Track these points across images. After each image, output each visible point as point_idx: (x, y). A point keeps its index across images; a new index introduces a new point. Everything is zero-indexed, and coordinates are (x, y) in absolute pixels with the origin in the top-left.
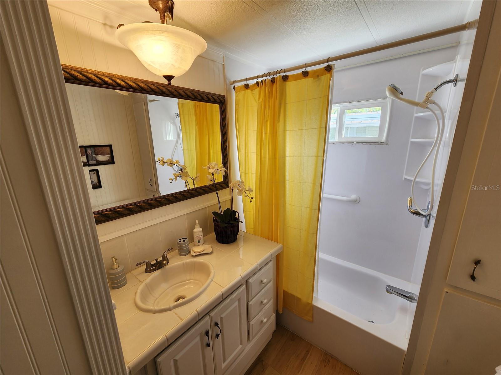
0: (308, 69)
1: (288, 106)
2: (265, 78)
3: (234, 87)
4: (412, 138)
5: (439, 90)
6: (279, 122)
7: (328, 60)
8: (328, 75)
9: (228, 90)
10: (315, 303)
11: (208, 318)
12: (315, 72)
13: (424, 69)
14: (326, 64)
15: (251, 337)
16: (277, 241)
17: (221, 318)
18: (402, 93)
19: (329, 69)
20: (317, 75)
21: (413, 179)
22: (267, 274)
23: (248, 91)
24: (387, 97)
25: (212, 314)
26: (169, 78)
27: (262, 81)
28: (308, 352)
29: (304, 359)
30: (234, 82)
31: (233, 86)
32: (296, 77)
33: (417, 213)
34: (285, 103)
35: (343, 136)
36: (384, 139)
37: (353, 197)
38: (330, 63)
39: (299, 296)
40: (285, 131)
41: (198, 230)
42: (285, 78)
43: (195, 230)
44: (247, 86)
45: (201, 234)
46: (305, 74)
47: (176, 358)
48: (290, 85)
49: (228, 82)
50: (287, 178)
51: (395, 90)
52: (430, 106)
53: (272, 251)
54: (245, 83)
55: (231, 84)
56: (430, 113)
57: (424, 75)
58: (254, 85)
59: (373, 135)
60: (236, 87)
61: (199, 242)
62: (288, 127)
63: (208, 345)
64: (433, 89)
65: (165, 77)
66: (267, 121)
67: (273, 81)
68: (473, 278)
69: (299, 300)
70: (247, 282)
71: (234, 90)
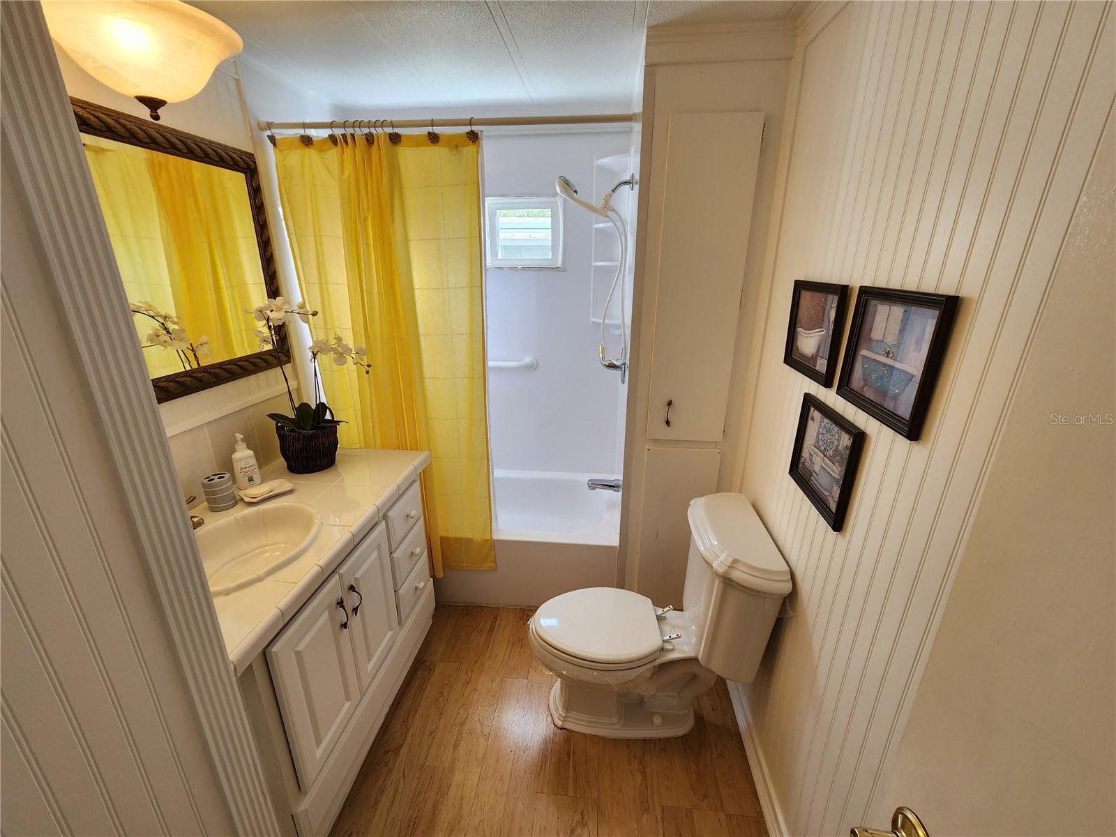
0: (437, 130)
1: (408, 193)
2: (349, 131)
3: (272, 139)
4: (596, 261)
5: (617, 192)
6: (393, 221)
7: (471, 122)
8: (472, 147)
9: (256, 141)
10: (495, 537)
11: (336, 578)
12: (451, 138)
13: (599, 158)
14: (468, 129)
15: (403, 617)
16: (415, 448)
17: (357, 579)
18: (576, 192)
19: (473, 137)
20: (455, 144)
21: (601, 321)
22: (412, 504)
23: (311, 153)
24: (556, 195)
25: (343, 570)
26: (154, 104)
27: (344, 136)
28: (495, 619)
29: (491, 630)
30: (270, 126)
31: (269, 133)
32: (416, 142)
33: (612, 366)
34: (401, 188)
35: (500, 257)
36: (559, 263)
37: (527, 360)
38: (475, 128)
39: (468, 535)
40: (406, 240)
41: (244, 456)
42: (395, 139)
43: (236, 456)
44: (307, 141)
45: (253, 461)
46: (434, 138)
47: (299, 648)
48: (406, 154)
49: (254, 125)
50: (421, 330)
51: (566, 184)
52: (609, 213)
53: (416, 462)
54: (301, 132)
55: (262, 129)
56: (611, 224)
57: (599, 167)
58: (325, 140)
59: (544, 256)
60: (277, 137)
61: (251, 479)
62: (412, 234)
63: (345, 626)
64: (610, 191)
65: (142, 99)
66: (366, 219)
67: (370, 139)
68: (668, 423)
69: (469, 541)
70: (385, 517)
71: (275, 145)
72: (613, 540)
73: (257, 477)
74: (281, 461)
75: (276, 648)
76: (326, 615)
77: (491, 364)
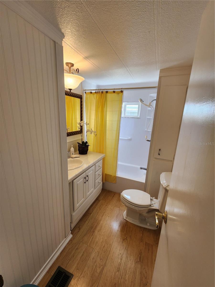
0: (115, 90)
1: (108, 102)
2: (99, 91)
3: (85, 92)
4: (147, 117)
6: (104, 107)
7: (122, 89)
8: (121, 94)
9: (83, 93)
10: (117, 176)
13: (150, 94)
14: (121, 90)
15: (95, 187)
16: (103, 153)
17: (88, 175)
18: (143, 102)
19: (122, 92)
20: (118, 93)
21: (147, 130)
22: (100, 164)
23: (92, 95)
24: (139, 102)
25: (86, 172)
27: (98, 92)
28: (115, 195)
29: (113, 196)
30: (85, 90)
31: (85, 91)
32: (111, 93)
33: (148, 141)
34: (107, 101)
35: (126, 115)
36: (139, 117)
37: (129, 138)
38: (122, 90)
39: (111, 174)
40: (106, 111)
41: (72, 149)
42: (107, 92)
43: (71, 149)
44: (91, 93)
45: (74, 151)
46: (114, 92)
47: (78, 183)
48: (109, 95)
49: (83, 90)
50: (107, 129)
51: (141, 100)
52: (151, 106)
53: (102, 156)
54: (90, 91)
55: (84, 91)
56: (151, 109)
57: (150, 96)
58: (94, 93)
59: (136, 115)
60: (86, 92)
61: (73, 154)
62: (108, 110)
63: (85, 183)
64: (151, 102)
65: (69, 89)
66: (100, 107)
67: (102, 92)
68: (159, 154)
69: (111, 175)
70: (95, 165)
71: (86, 93)
72: (144, 181)
73: (74, 154)
74: (78, 152)
75: (74, 181)
76: (82, 179)
77: (120, 138)
